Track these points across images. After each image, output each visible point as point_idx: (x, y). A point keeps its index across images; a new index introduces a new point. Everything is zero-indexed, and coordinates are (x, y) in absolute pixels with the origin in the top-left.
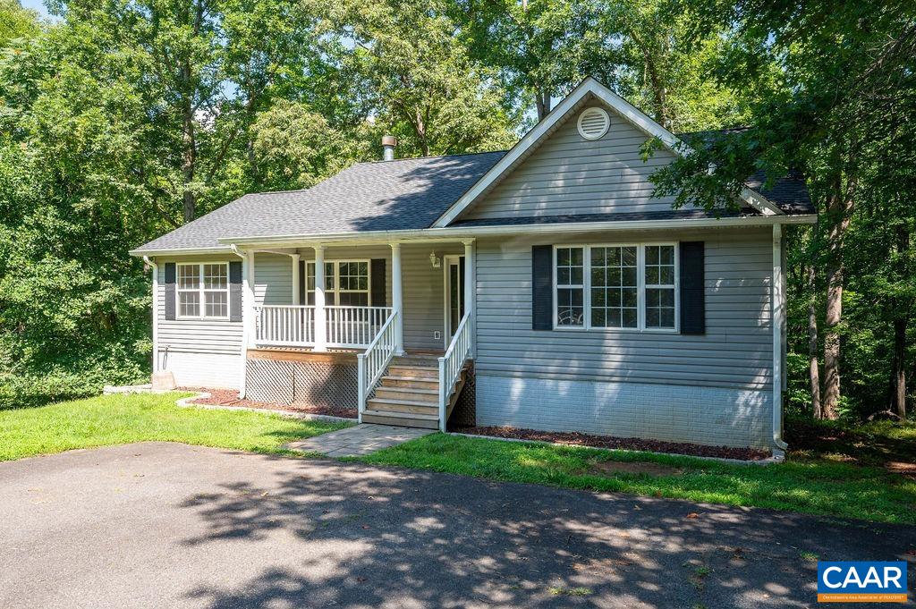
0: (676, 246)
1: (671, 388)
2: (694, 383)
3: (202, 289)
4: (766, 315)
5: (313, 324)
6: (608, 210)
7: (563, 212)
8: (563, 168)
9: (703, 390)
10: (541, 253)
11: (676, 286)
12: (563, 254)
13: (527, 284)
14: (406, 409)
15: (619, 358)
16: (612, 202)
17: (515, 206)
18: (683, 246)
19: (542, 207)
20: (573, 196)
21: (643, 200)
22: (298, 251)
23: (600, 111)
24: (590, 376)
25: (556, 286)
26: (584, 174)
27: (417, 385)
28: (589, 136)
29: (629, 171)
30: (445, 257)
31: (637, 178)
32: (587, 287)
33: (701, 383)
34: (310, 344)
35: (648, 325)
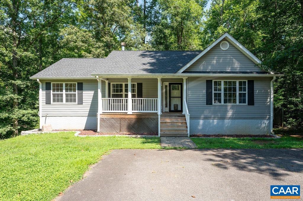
0: (247, 81)
1: (245, 120)
2: (251, 118)
3: (64, 92)
4: (269, 100)
5: (127, 105)
6: (228, 70)
7: (216, 70)
8: (215, 58)
9: (253, 120)
10: (209, 82)
11: (247, 92)
12: (215, 82)
13: (205, 91)
14: (173, 131)
15: (231, 112)
16: (230, 68)
17: (201, 68)
18: (249, 81)
19: (209, 69)
20: (218, 66)
21: (238, 68)
22: (107, 79)
23: (226, 42)
24: (223, 118)
25: (213, 92)
26: (222, 60)
27: (173, 123)
28: (224, 49)
29: (234, 60)
30: (164, 83)
31: (237, 62)
32: (222, 92)
33: (253, 118)
34: (126, 111)
35: (239, 103)
